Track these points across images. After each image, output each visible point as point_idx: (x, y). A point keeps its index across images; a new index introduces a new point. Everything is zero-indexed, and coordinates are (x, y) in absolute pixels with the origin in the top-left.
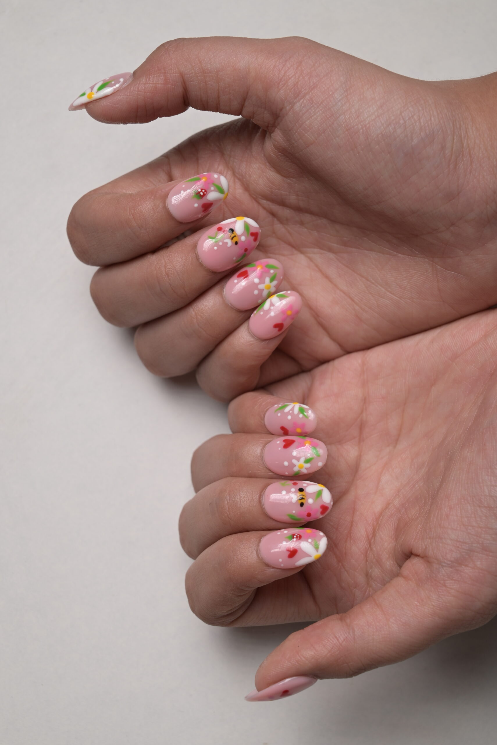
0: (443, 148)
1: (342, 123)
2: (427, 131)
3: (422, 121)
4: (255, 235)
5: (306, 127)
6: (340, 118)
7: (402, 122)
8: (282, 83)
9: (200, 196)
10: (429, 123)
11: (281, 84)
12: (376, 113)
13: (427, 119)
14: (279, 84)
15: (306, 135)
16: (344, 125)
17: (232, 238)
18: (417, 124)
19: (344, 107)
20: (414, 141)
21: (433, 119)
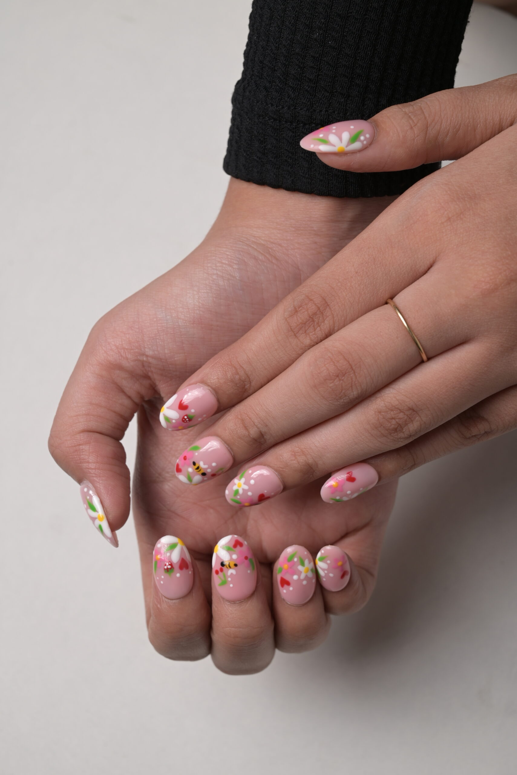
0: (256, 259)
1: (185, 324)
2: (235, 262)
3: (224, 262)
4: (237, 544)
5: (169, 354)
6: (180, 323)
7: (214, 277)
8: (122, 352)
9: (171, 569)
10: (229, 257)
11: (122, 354)
12: (195, 293)
13: (226, 257)
14: (121, 356)
15: (176, 359)
16: (188, 324)
17: (230, 567)
18: (224, 266)
19: (174, 316)
20: (236, 276)
21: (228, 253)
